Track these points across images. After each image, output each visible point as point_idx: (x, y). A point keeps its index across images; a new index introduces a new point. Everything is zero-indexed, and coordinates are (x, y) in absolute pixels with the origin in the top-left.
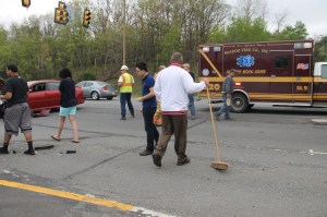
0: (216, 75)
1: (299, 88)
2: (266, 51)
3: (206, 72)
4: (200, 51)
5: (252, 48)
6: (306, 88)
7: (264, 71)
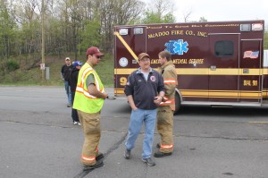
0: (137, 66)
1: (246, 83)
2: (202, 34)
3: (124, 62)
4: (116, 33)
5: (185, 30)
6: (255, 83)
7: (201, 61)
